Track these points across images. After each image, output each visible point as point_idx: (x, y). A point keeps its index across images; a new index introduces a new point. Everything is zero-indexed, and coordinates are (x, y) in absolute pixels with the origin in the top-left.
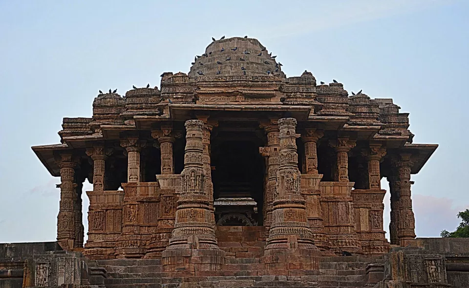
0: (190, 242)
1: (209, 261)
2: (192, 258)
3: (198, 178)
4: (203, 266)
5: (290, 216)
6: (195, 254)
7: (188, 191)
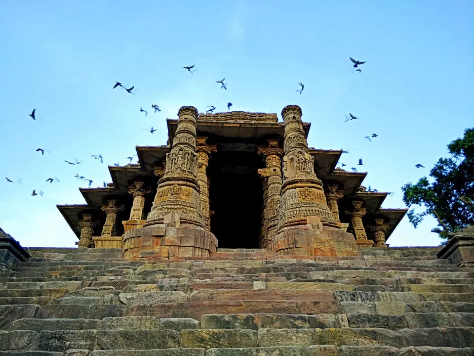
0: (167, 222)
1: (191, 243)
2: (167, 237)
3: (187, 155)
4: (182, 250)
5: (306, 195)
6: (172, 234)
7: (172, 170)
